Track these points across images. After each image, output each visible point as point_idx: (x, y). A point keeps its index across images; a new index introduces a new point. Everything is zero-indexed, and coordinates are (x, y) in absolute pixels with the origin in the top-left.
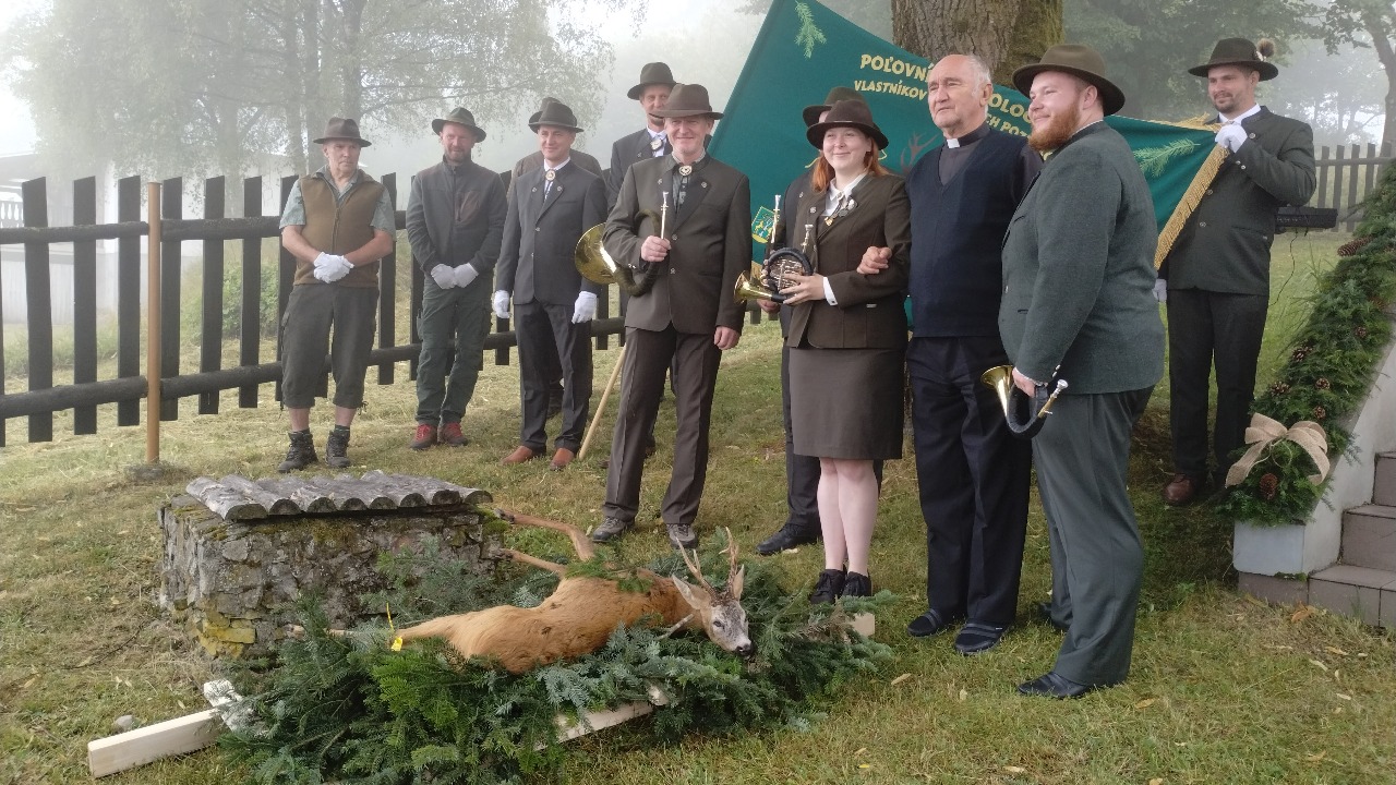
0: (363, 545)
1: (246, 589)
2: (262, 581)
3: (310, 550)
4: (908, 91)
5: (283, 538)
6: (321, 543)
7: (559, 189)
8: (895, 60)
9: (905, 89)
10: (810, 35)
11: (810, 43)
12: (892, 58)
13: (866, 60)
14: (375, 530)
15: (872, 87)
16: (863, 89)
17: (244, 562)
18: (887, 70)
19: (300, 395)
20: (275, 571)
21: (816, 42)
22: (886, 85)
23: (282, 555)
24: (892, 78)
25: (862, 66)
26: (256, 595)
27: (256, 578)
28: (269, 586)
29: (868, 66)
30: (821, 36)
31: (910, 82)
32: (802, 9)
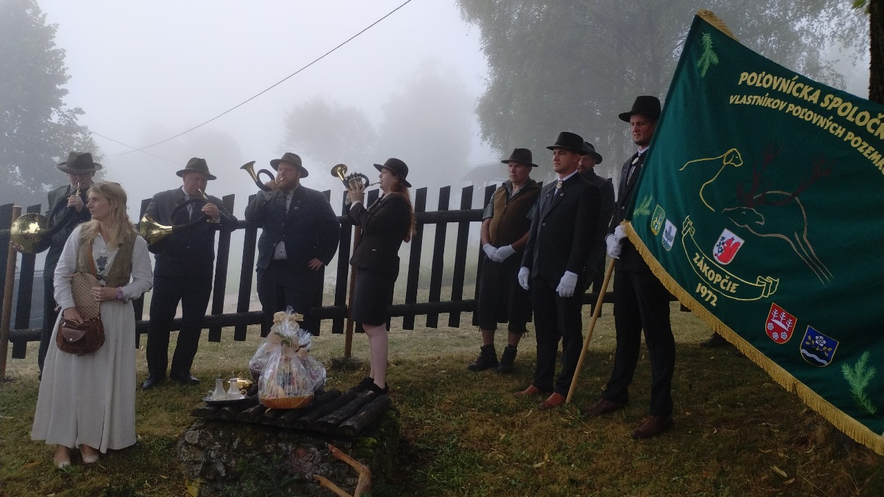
0: (269, 448)
1: (196, 463)
2: (204, 460)
3: (235, 445)
4: (771, 103)
5: (221, 434)
6: (242, 442)
7: (562, 195)
8: (766, 74)
9: (770, 100)
10: (708, 59)
11: (706, 66)
12: (764, 73)
13: (744, 76)
14: (279, 440)
15: (744, 101)
16: (737, 102)
17: (195, 445)
18: (758, 85)
19: (486, 322)
20: (213, 455)
21: (711, 65)
22: (755, 97)
23: (218, 445)
24: (760, 91)
25: (740, 83)
26: (200, 467)
27: (201, 457)
28: (208, 464)
29: (745, 82)
30: (716, 60)
31: (775, 94)
32: (707, 39)
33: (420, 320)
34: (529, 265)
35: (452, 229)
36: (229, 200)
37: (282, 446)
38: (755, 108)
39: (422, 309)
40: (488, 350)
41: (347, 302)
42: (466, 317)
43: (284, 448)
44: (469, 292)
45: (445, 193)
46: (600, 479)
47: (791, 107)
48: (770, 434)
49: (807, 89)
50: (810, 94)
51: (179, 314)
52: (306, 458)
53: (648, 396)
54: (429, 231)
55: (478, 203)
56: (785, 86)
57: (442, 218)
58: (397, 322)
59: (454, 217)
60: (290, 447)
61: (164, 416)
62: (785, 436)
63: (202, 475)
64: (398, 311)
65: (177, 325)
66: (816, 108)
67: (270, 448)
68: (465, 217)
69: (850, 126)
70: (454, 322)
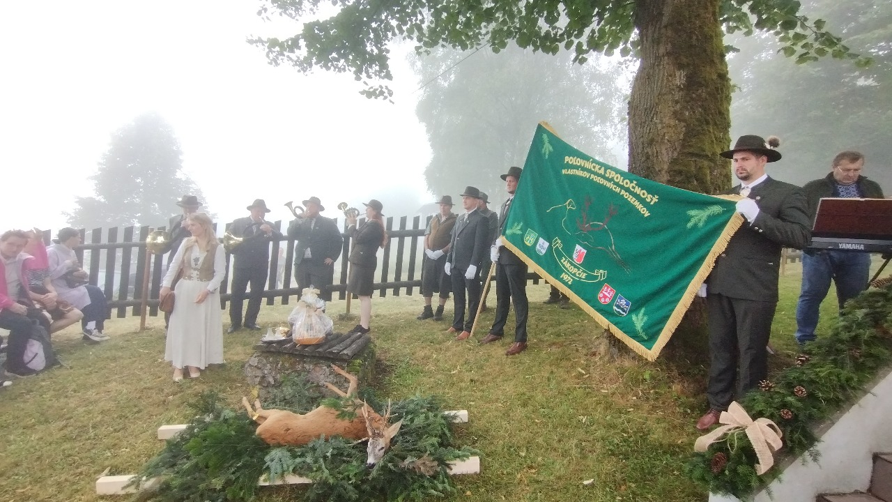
1: (256, 377)
2: (261, 375)
3: (279, 366)
4: (581, 174)
5: (270, 360)
6: (283, 364)
7: (468, 222)
8: (578, 158)
9: (580, 172)
10: (547, 148)
11: (547, 153)
12: (576, 157)
13: (567, 159)
14: (305, 362)
15: (569, 172)
16: (566, 173)
17: (256, 366)
18: (574, 163)
19: (427, 292)
20: (266, 372)
21: (550, 152)
22: (573, 170)
23: (269, 366)
24: (577, 167)
25: (565, 162)
26: (258, 379)
27: (259, 373)
28: (264, 377)
29: (567, 162)
30: (551, 148)
31: (584, 169)
32: (545, 136)
33: (390, 291)
34: (450, 261)
35: (408, 241)
36: (278, 224)
37: (307, 366)
38: (575, 176)
39: (390, 286)
40: (428, 309)
41: (347, 282)
42: (416, 290)
43: (308, 368)
44: (418, 276)
45: (403, 220)
46: (487, 379)
47: (592, 176)
48: (577, 351)
49: (598, 167)
50: (600, 169)
51: (248, 290)
52: (320, 373)
53: (513, 332)
54: (395, 242)
55: (422, 226)
56: (588, 165)
57: (401, 235)
58: (377, 293)
59: (409, 234)
60: (311, 366)
61: (239, 349)
62: (585, 351)
63: (260, 383)
64: (377, 287)
65: (247, 296)
66: (603, 177)
67: (299, 367)
68: (415, 234)
69: (622, 187)
70: (409, 292)
